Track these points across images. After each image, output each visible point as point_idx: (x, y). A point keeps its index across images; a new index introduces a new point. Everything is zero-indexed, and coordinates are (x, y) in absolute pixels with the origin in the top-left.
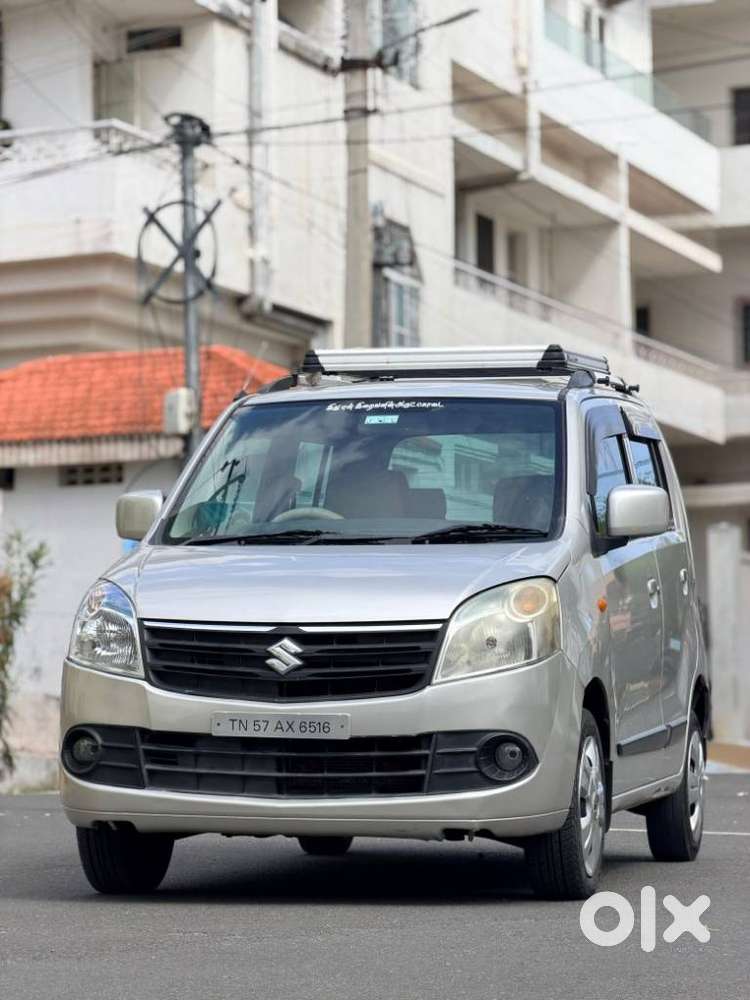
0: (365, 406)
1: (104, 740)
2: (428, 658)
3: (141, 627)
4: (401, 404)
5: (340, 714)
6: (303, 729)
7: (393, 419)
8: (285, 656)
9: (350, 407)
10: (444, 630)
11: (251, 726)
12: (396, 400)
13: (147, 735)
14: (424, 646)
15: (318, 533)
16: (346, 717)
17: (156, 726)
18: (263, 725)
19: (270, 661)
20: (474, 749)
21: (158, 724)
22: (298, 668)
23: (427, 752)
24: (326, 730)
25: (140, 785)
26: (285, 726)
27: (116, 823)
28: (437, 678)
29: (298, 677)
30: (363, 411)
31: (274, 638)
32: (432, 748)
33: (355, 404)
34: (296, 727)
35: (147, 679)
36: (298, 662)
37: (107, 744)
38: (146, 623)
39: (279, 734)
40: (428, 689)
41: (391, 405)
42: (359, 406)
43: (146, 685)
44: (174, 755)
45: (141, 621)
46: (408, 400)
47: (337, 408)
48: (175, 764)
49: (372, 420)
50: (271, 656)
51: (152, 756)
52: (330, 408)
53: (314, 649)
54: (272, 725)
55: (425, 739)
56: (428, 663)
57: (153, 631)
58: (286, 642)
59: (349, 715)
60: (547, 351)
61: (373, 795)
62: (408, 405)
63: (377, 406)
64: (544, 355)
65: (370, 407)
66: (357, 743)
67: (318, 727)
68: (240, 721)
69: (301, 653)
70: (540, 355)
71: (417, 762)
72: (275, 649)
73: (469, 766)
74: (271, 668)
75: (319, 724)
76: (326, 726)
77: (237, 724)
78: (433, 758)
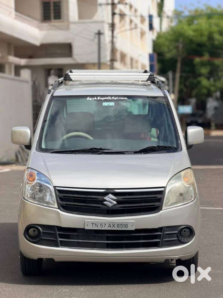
0: (101, 98)
1: (42, 230)
2: (160, 200)
3: (55, 190)
4: (113, 98)
5: (131, 221)
6: (118, 227)
7: (112, 104)
8: (110, 201)
9: (95, 98)
10: (165, 190)
11: (99, 226)
12: (111, 96)
13: (60, 229)
14: (159, 196)
15: (101, 149)
16: (134, 222)
17: (64, 225)
18: (104, 225)
19: (105, 203)
20: (177, 232)
22: (115, 205)
23: (161, 233)
24: (127, 227)
25: (58, 246)
26: (112, 226)
27: (46, 259)
28: (164, 208)
29: (115, 208)
30: (100, 100)
31: (105, 194)
32: (163, 232)
33: (97, 98)
34: (116, 226)
35: (59, 208)
36: (115, 203)
37: (44, 231)
38: (57, 188)
39: (110, 229)
40: (161, 212)
41: (110, 98)
42: (98, 98)
43: (59, 210)
44: (69, 235)
45: (55, 187)
46: (116, 96)
47: (91, 99)
48: (69, 238)
49: (105, 104)
50: (105, 201)
51: (61, 236)
52: (88, 99)
53: (120, 198)
54: (107, 225)
55: (161, 229)
56: (160, 202)
57: (60, 191)
58: (111, 196)
59: (134, 221)
60: (149, 75)
61: (141, 248)
62: (116, 98)
63: (105, 98)
64: (149, 77)
65: (103, 99)
66: (137, 231)
67: (123, 226)
69: (116, 199)
71: (156, 237)
72: (106, 198)
73: (175, 238)
74: (105, 205)
75: (124, 225)
76: (126, 226)
77: (94, 225)
78: (163, 235)
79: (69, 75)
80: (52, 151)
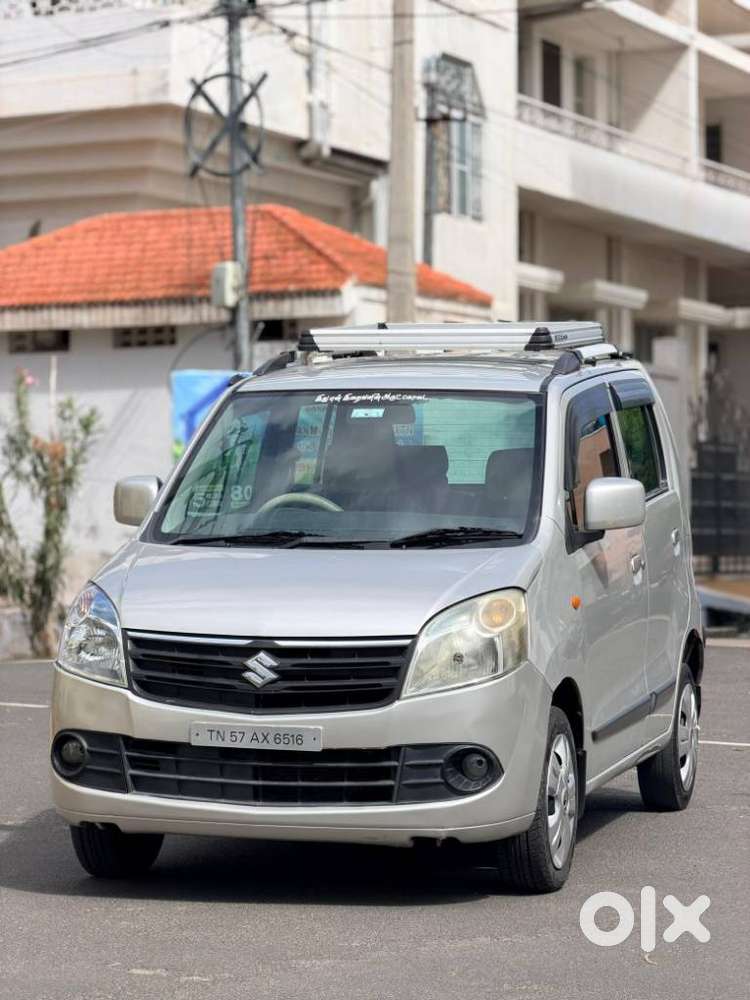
0: (353, 398)
1: (89, 744)
2: (398, 673)
3: (125, 637)
4: (387, 396)
5: (312, 727)
6: (278, 741)
7: (378, 412)
8: (261, 670)
9: (338, 398)
10: (414, 644)
11: (228, 737)
12: (383, 392)
13: (131, 742)
14: (393, 661)
15: (301, 535)
16: (319, 730)
17: (138, 734)
18: (239, 736)
19: (248, 675)
20: (441, 761)
21: (140, 733)
22: (273, 682)
23: (396, 763)
24: (300, 742)
25: (125, 790)
26: (261, 738)
27: (103, 824)
28: (408, 690)
29: (273, 690)
30: (351, 403)
31: (250, 651)
32: (401, 759)
33: (343, 396)
34: (270, 738)
35: (130, 688)
36: (272, 676)
37: (93, 749)
38: (130, 633)
39: (255, 745)
40: (397, 703)
41: (378, 397)
42: (347, 398)
43: (129, 694)
44: (156, 761)
45: (125, 630)
46: (394, 392)
47: (325, 400)
48: (157, 769)
49: (358, 413)
50: (248, 669)
51: (135, 763)
52: (319, 399)
53: (288, 663)
54: (249, 736)
55: (393, 752)
56: (397, 678)
57: (137, 642)
58: (262, 655)
59: (321, 728)
60: (534, 334)
61: (345, 803)
62: (394, 398)
63: (364, 398)
64: (532, 339)
65: (357, 399)
66: (329, 754)
67: (291, 739)
68: (218, 732)
69: (277, 667)
70: (528, 338)
71: (388, 773)
72: (251, 663)
73: (436, 777)
74: (247, 681)
75: (293, 736)
76: (299, 738)
77: (215, 734)
78: (402, 770)
79: (311, 336)
80: (176, 540)
